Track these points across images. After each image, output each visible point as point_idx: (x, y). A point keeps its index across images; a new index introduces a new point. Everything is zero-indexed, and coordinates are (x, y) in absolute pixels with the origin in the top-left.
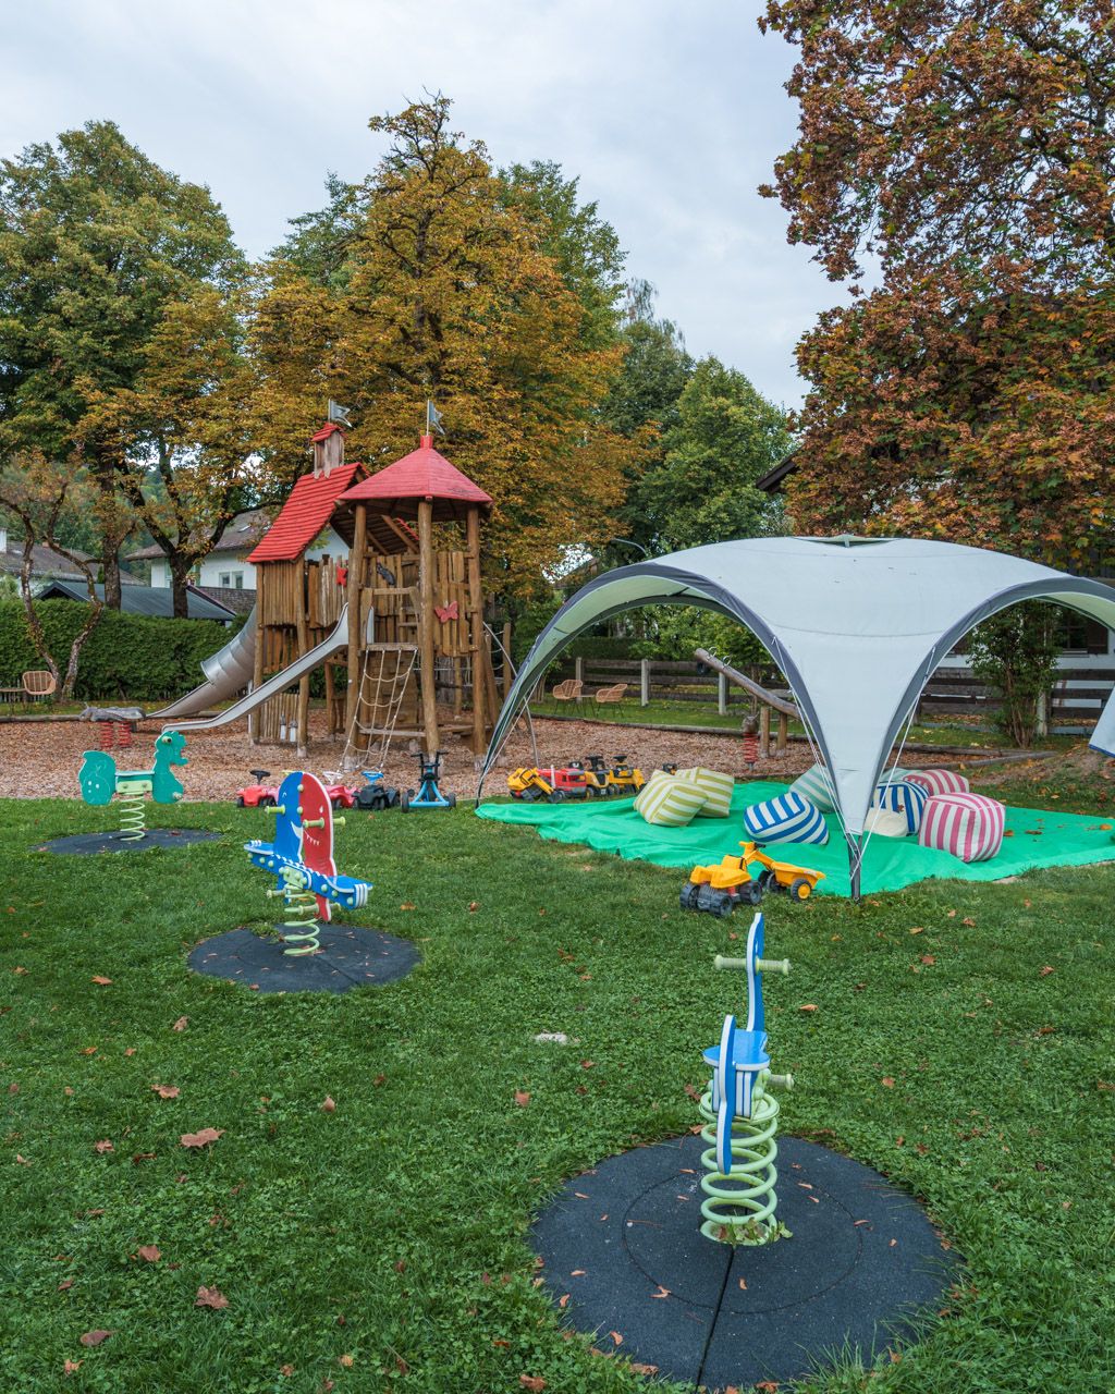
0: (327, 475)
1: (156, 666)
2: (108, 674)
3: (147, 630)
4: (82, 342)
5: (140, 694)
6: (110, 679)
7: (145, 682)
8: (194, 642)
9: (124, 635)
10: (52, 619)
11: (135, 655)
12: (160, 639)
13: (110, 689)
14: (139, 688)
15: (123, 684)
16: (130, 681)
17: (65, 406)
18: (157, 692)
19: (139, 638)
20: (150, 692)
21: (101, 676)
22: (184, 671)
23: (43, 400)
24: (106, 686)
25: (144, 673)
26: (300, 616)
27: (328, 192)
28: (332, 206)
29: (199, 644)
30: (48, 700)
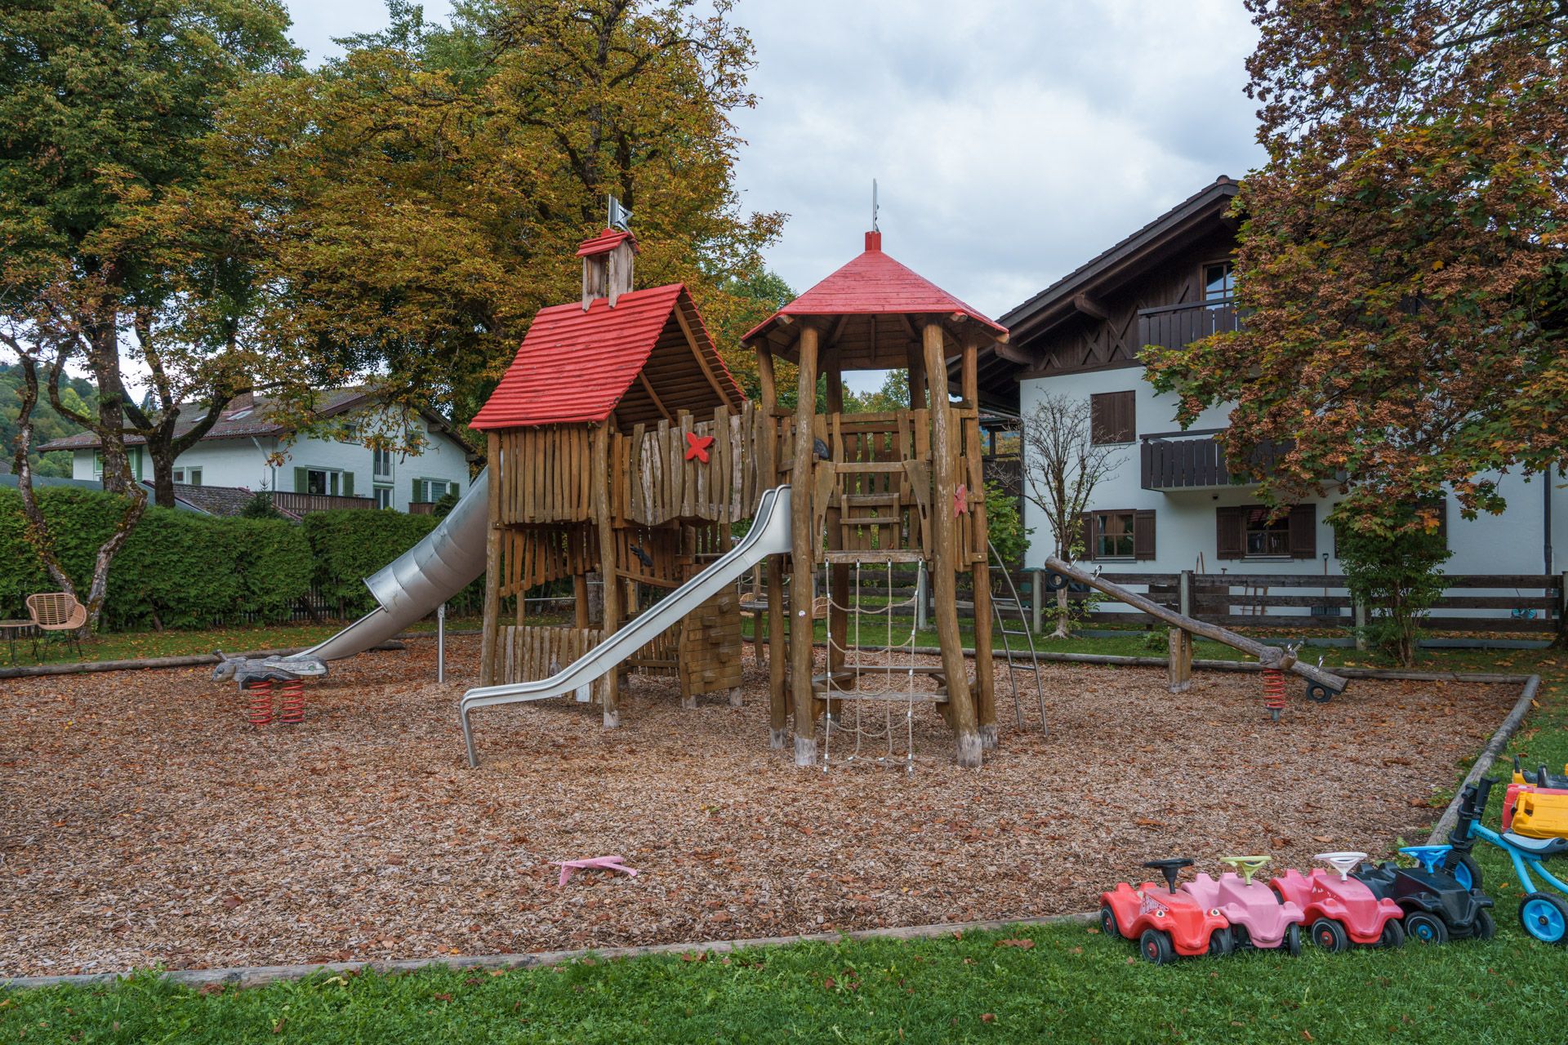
0: (612, 302)
1: (210, 582)
2: (141, 595)
3: (198, 533)
4: (96, 124)
5: (185, 620)
6: (143, 601)
7: (194, 604)
8: (262, 548)
9: (165, 538)
10: (58, 514)
11: (181, 567)
12: (215, 544)
13: (142, 615)
14: (184, 613)
15: (161, 608)
16: (172, 604)
17: (61, 215)
18: (210, 618)
19: (187, 542)
20: (200, 618)
21: (130, 596)
22: (248, 589)
23: (26, 203)
24: (136, 612)
25: (193, 592)
26: (604, 509)
27: (388, 10)
28: (392, 27)
29: (268, 551)
30: (73, 637)
